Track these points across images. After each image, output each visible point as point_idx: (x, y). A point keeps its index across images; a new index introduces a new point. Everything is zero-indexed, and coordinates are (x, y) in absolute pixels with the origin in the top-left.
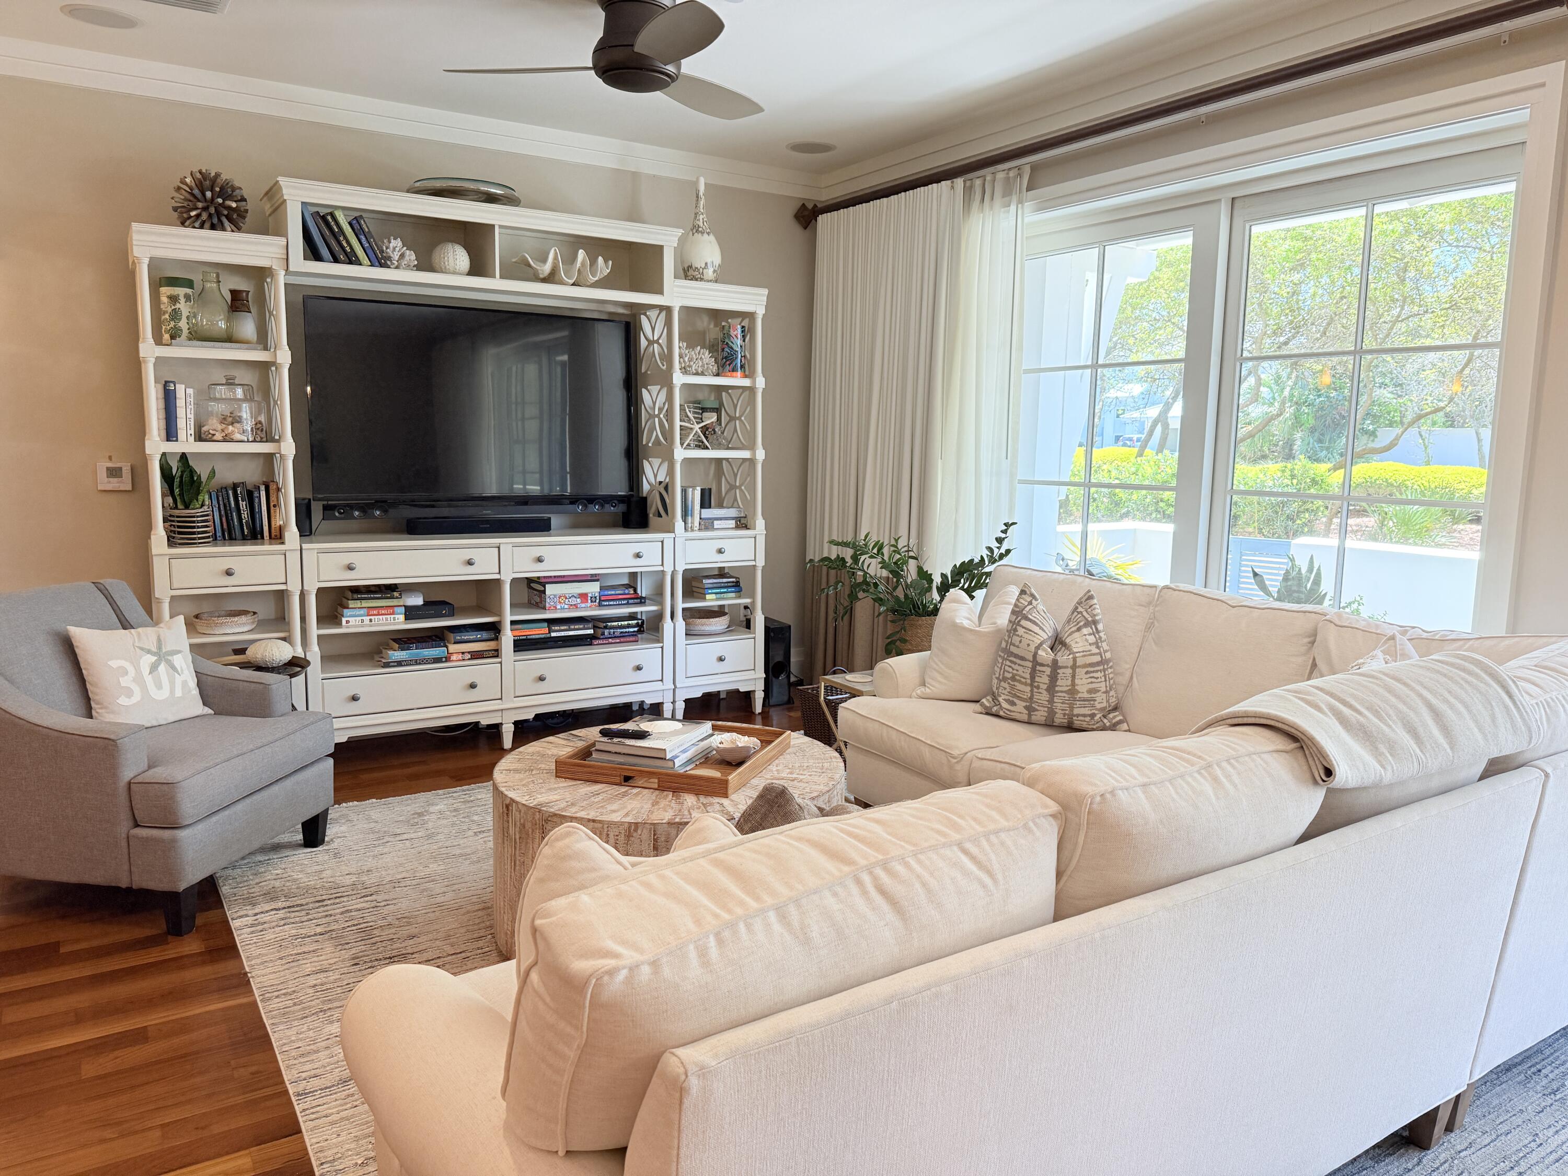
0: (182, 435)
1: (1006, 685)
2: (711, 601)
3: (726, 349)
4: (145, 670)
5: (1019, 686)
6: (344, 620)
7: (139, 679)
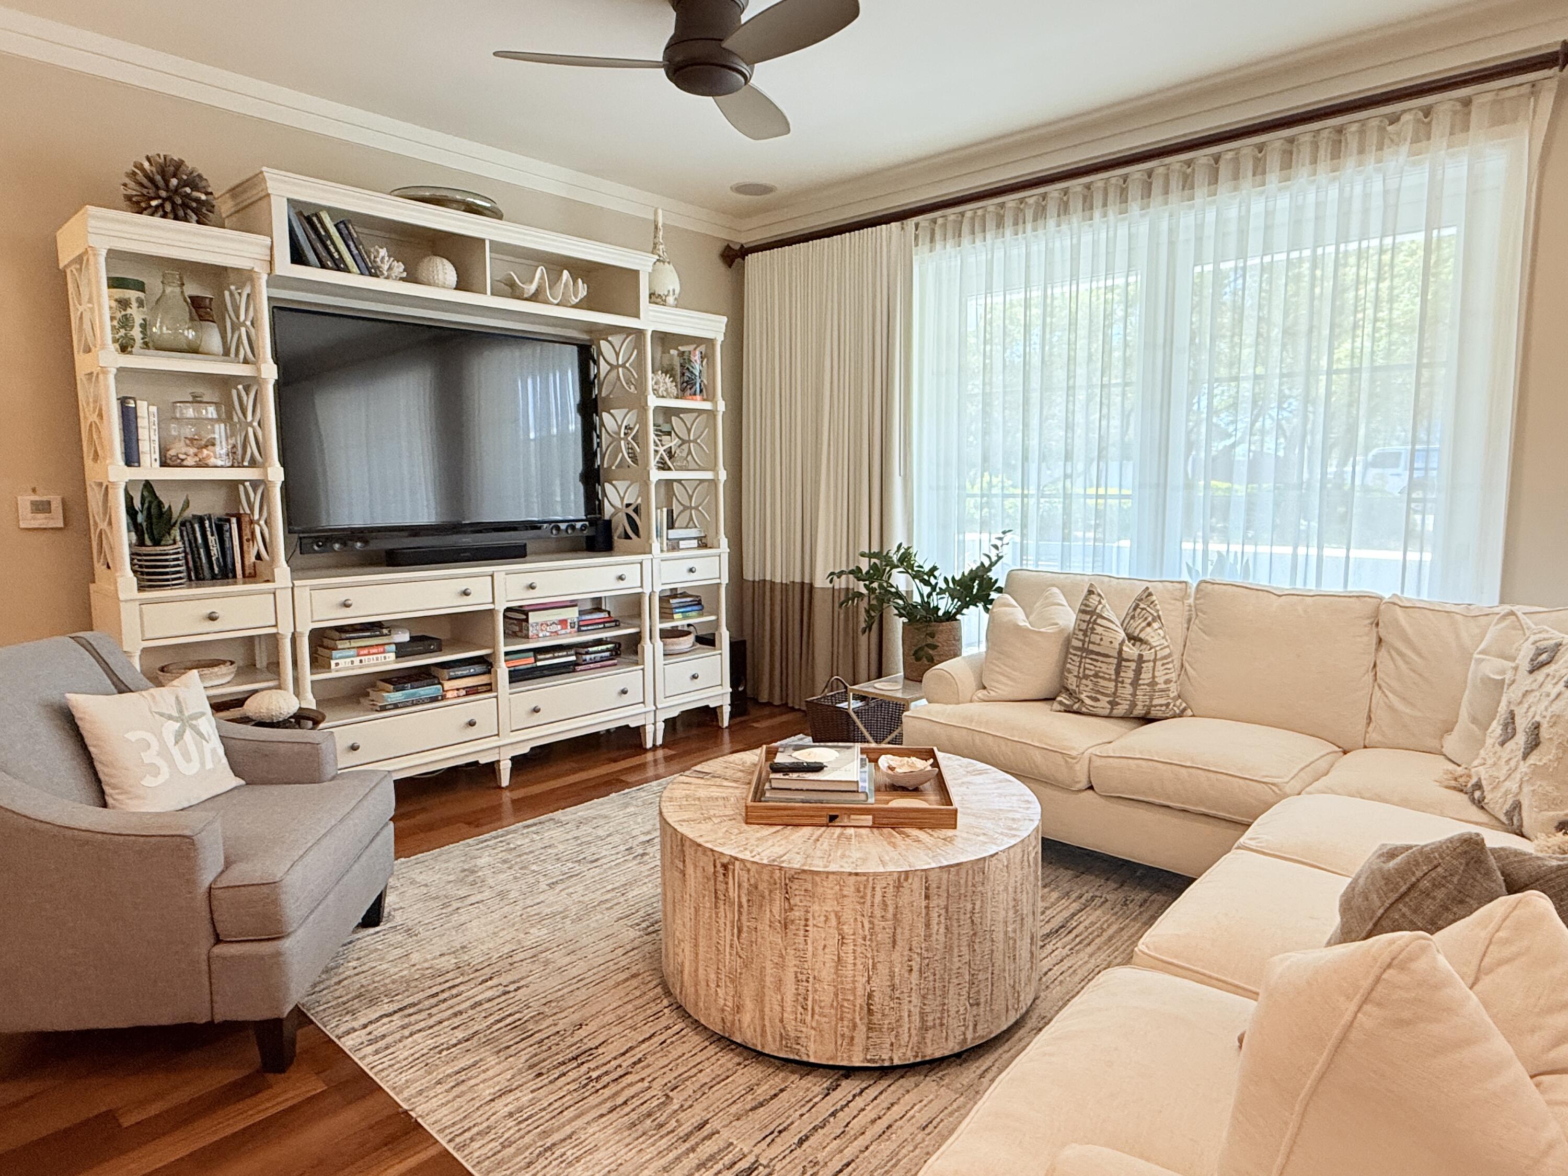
0: (145, 459)
1: (1088, 682)
2: (679, 621)
3: (687, 374)
4: (170, 740)
5: (1103, 682)
6: (333, 663)
7: (164, 753)
